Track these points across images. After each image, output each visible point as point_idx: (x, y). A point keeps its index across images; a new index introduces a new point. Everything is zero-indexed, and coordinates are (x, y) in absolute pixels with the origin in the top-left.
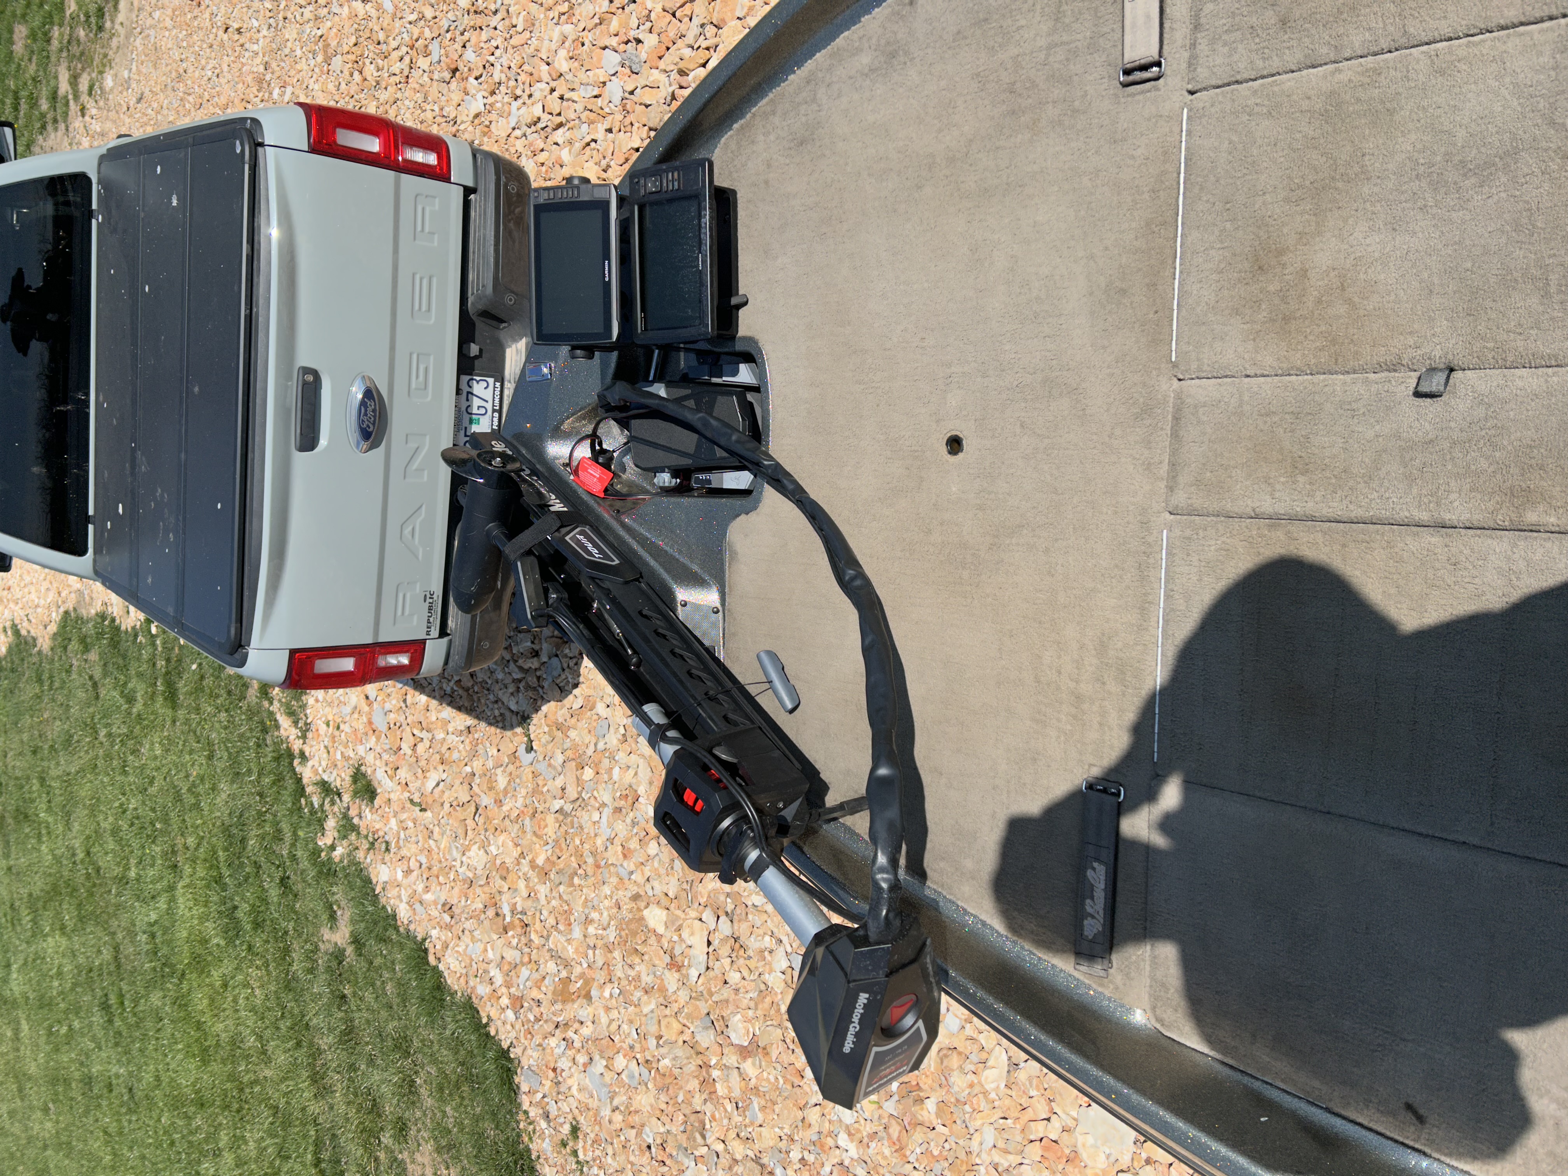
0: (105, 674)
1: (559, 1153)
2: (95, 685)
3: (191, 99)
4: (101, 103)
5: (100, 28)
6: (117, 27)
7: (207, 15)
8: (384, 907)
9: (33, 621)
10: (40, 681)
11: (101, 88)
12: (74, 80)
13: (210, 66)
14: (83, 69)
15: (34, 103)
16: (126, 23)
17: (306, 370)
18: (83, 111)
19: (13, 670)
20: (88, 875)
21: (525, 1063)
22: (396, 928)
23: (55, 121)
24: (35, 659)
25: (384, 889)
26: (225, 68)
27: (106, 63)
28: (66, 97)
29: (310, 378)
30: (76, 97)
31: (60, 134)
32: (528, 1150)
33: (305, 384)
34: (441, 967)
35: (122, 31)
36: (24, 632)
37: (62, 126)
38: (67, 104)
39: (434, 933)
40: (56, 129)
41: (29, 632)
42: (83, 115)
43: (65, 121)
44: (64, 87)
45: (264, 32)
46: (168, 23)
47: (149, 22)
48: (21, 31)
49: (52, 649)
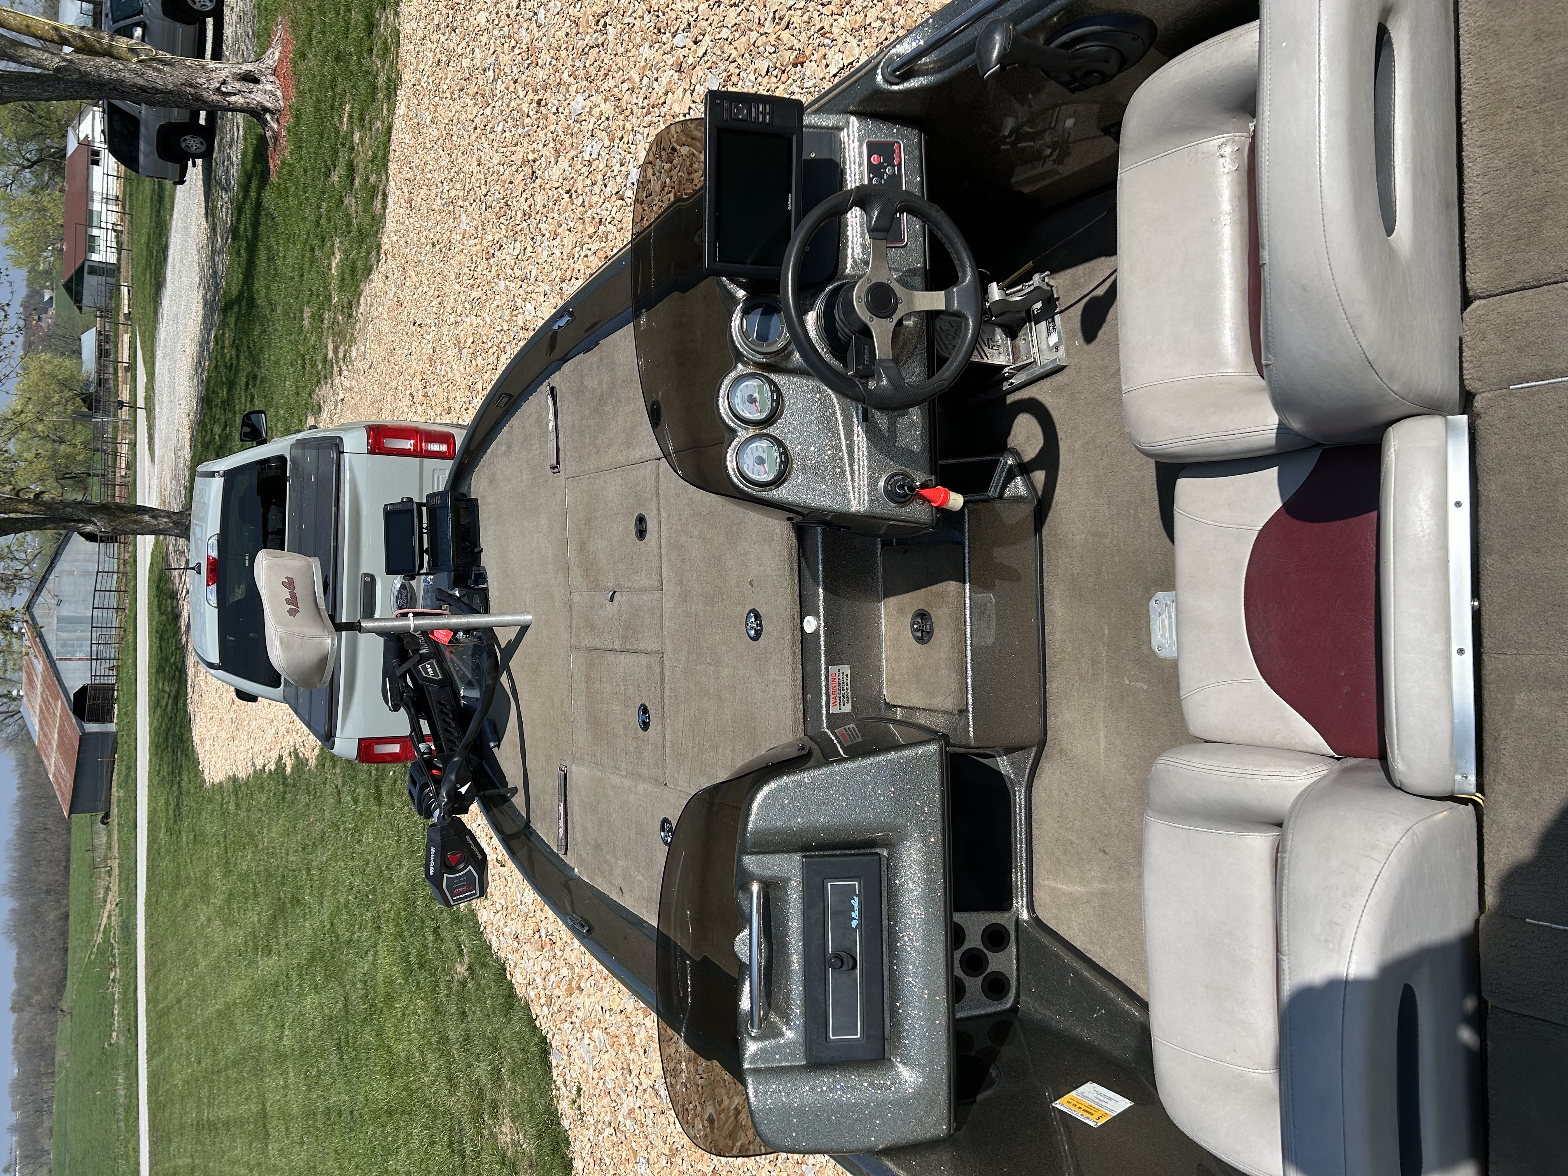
0: (344, 784)
1: (572, 1108)
2: (339, 793)
3: (396, 367)
4: (350, 367)
5: (350, 316)
6: (359, 315)
7: (405, 313)
8: (485, 941)
9: (307, 746)
10: (309, 793)
11: (350, 357)
12: (336, 350)
13: (407, 347)
14: (341, 343)
15: (314, 365)
16: (364, 313)
17: (366, 575)
18: (340, 371)
19: (294, 786)
20: (332, 943)
21: (554, 1044)
22: (492, 955)
23: (326, 378)
24: (307, 776)
25: (485, 928)
26: (414, 350)
27: (353, 340)
28: (331, 360)
29: (368, 579)
30: (337, 362)
31: (329, 386)
32: (557, 1109)
33: (365, 582)
34: (513, 981)
35: (362, 319)
36: (301, 755)
37: (329, 381)
38: (332, 367)
39: (510, 956)
40: (326, 383)
41: (304, 755)
42: (340, 375)
43: (331, 378)
44: (331, 354)
45: (433, 328)
46: (385, 316)
47: (376, 314)
48: (307, 312)
49: (316, 767)
